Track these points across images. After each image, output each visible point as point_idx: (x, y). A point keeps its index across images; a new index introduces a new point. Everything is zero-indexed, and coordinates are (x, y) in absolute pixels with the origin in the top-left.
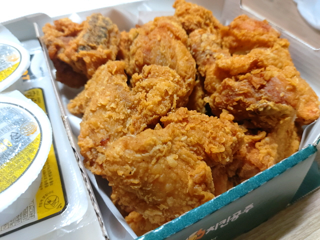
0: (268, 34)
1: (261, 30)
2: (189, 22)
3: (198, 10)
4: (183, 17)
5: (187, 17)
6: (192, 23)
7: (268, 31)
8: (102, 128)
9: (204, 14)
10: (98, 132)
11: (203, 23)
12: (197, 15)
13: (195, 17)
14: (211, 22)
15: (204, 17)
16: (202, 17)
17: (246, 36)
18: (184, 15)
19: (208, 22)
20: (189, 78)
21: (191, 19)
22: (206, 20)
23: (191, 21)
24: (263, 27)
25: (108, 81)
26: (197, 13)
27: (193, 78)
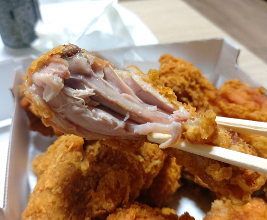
0: (260, 110)
1: (252, 105)
2: (172, 83)
3: (183, 70)
4: (166, 77)
5: (170, 77)
6: (175, 84)
7: (261, 107)
8: (43, 213)
9: (190, 75)
10: (40, 216)
11: (187, 86)
12: (182, 75)
13: (180, 77)
14: (197, 83)
15: (190, 78)
16: (186, 79)
17: (234, 111)
18: (167, 75)
19: (193, 83)
20: (156, 159)
21: (175, 80)
22: (192, 81)
23: (174, 82)
24: (256, 101)
25: (61, 158)
26: (182, 73)
27: (161, 160)
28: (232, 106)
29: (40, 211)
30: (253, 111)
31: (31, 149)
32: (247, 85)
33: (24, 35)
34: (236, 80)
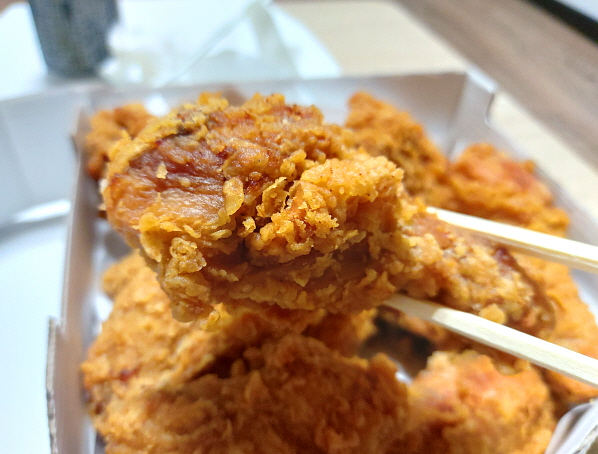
0: (523, 197)
8: (130, 347)
28: (474, 185)
29: (123, 344)
30: (510, 195)
31: (100, 254)
32: (505, 155)
33: (87, 51)
34: (484, 145)
